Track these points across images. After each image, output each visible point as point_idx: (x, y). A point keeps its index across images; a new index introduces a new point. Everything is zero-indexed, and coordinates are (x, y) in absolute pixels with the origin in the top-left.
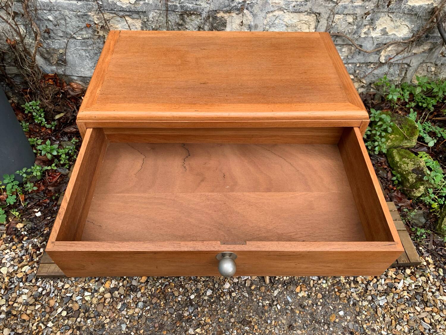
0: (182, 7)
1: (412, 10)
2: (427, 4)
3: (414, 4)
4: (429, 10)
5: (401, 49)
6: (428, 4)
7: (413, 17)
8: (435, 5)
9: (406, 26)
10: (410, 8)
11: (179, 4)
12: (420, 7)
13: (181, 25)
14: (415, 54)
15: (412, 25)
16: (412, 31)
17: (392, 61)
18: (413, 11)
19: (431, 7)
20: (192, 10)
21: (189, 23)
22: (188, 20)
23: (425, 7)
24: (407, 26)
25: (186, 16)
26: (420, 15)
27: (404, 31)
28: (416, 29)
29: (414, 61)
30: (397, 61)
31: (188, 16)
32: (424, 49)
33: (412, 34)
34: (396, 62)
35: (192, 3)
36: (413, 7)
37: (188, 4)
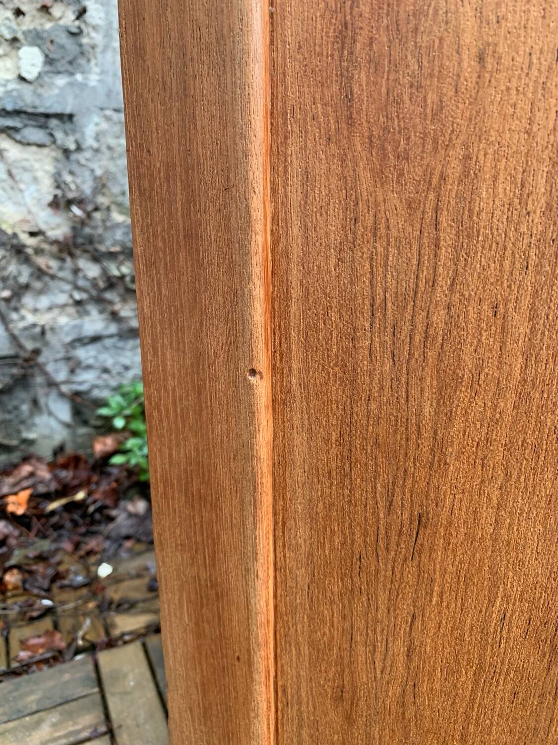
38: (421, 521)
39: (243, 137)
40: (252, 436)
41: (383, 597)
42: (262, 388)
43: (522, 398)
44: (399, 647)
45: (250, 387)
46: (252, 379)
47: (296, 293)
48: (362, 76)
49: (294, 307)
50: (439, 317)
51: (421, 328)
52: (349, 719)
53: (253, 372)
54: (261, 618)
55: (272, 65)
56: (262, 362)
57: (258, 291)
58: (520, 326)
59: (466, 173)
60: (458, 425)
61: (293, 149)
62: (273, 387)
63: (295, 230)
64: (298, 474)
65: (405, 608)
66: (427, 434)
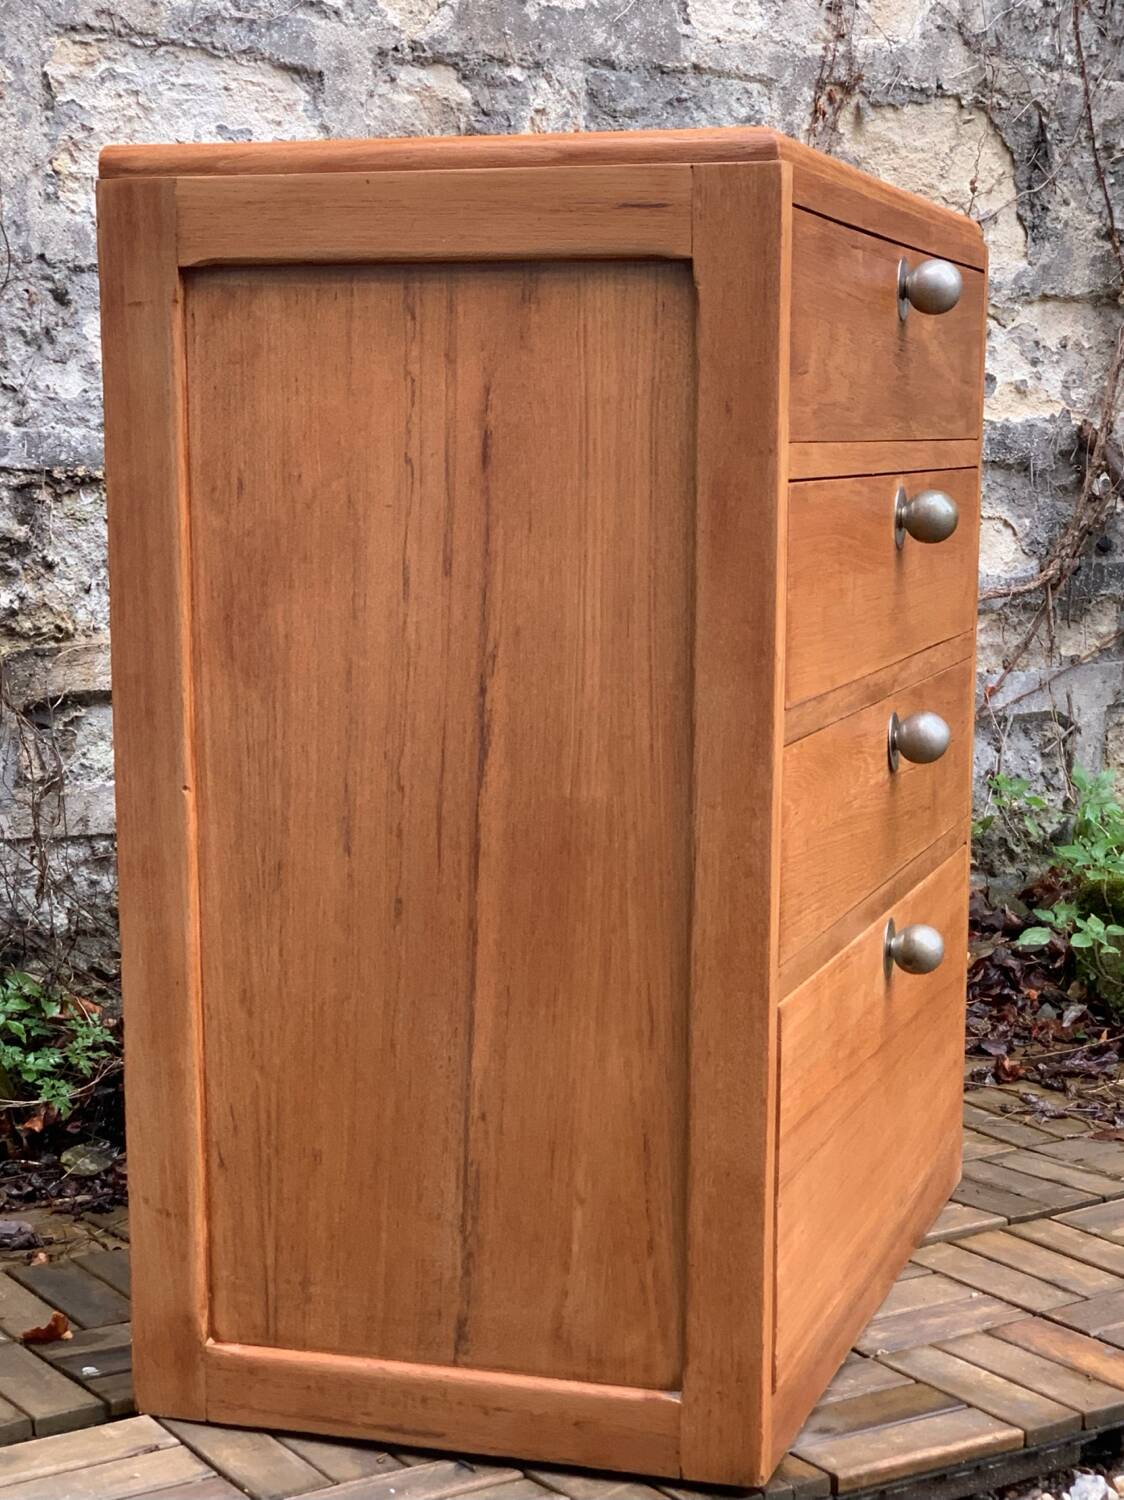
0: (33, 442)
1: (1002, 445)
2: (1048, 417)
3: (1004, 416)
4: (1064, 444)
5: (1015, 640)
6: (1053, 419)
7: (1016, 482)
8: (1077, 420)
9: (1000, 526)
10: (996, 436)
11: (17, 424)
12: (1031, 426)
13: (20, 548)
14: (1074, 661)
15: (1019, 517)
16: (1032, 549)
17: (998, 702)
18: (1009, 449)
19: (1066, 430)
20: (79, 461)
21: (59, 535)
22: (55, 519)
23: (1044, 432)
24: (1006, 524)
25: (44, 494)
26: (1040, 465)
27: (1002, 548)
28: (1043, 537)
29: (1079, 699)
30: (1017, 701)
31: (57, 497)
32: (1099, 636)
33: (1034, 563)
34: (1017, 710)
35: (83, 420)
36: (1006, 429)
37: (60, 427)
38: (280, 866)
39: (179, 664)
40: (185, 826)
41: (264, 918)
42: (190, 796)
43: (319, 790)
44: (275, 950)
45: (183, 795)
46: (186, 792)
47: (208, 743)
48: (236, 638)
49: (207, 750)
50: (279, 753)
51: (271, 758)
52: (250, 1013)
53: (185, 788)
54: (193, 949)
55: (192, 630)
56: (190, 783)
57: (187, 742)
58: (314, 756)
59: (285, 685)
60: (292, 808)
61: (205, 670)
62: (197, 797)
63: (207, 709)
64: (213, 849)
65: (276, 922)
66: (279, 814)
